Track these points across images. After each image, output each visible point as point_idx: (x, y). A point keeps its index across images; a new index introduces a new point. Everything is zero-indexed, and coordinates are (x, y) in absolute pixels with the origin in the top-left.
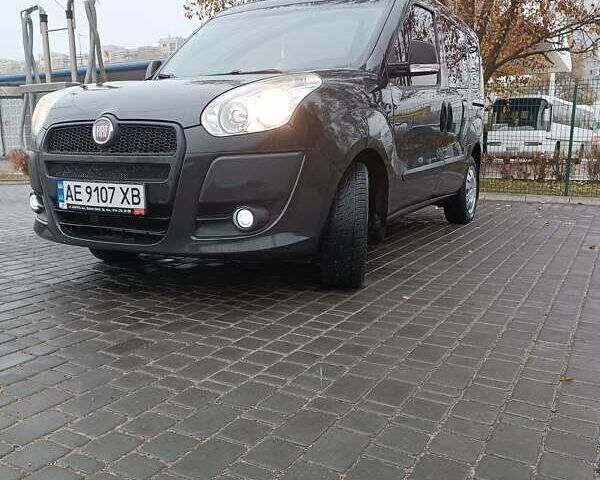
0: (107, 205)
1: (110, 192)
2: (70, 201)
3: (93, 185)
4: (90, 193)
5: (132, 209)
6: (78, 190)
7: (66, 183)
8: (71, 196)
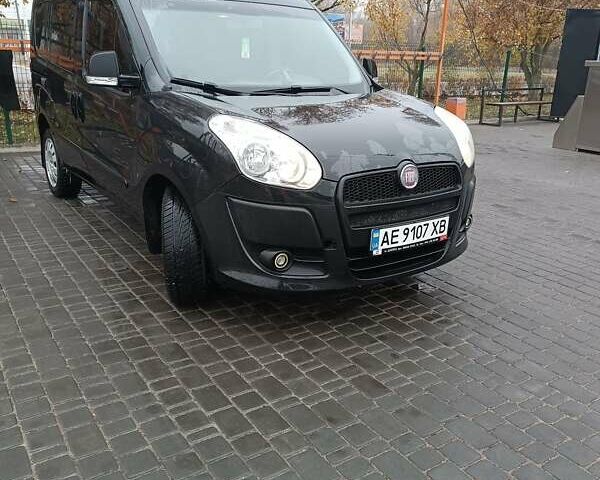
0: (421, 239)
1: (424, 228)
2: (385, 246)
3: (411, 227)
4: (407, 234)
5: (439, 238)
6: (395, 234)
7: (383, 231)
8: (387, 242)
